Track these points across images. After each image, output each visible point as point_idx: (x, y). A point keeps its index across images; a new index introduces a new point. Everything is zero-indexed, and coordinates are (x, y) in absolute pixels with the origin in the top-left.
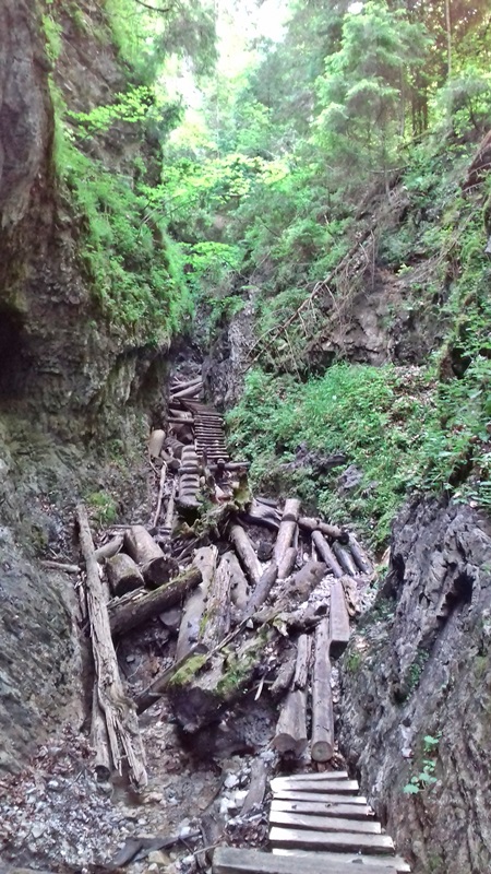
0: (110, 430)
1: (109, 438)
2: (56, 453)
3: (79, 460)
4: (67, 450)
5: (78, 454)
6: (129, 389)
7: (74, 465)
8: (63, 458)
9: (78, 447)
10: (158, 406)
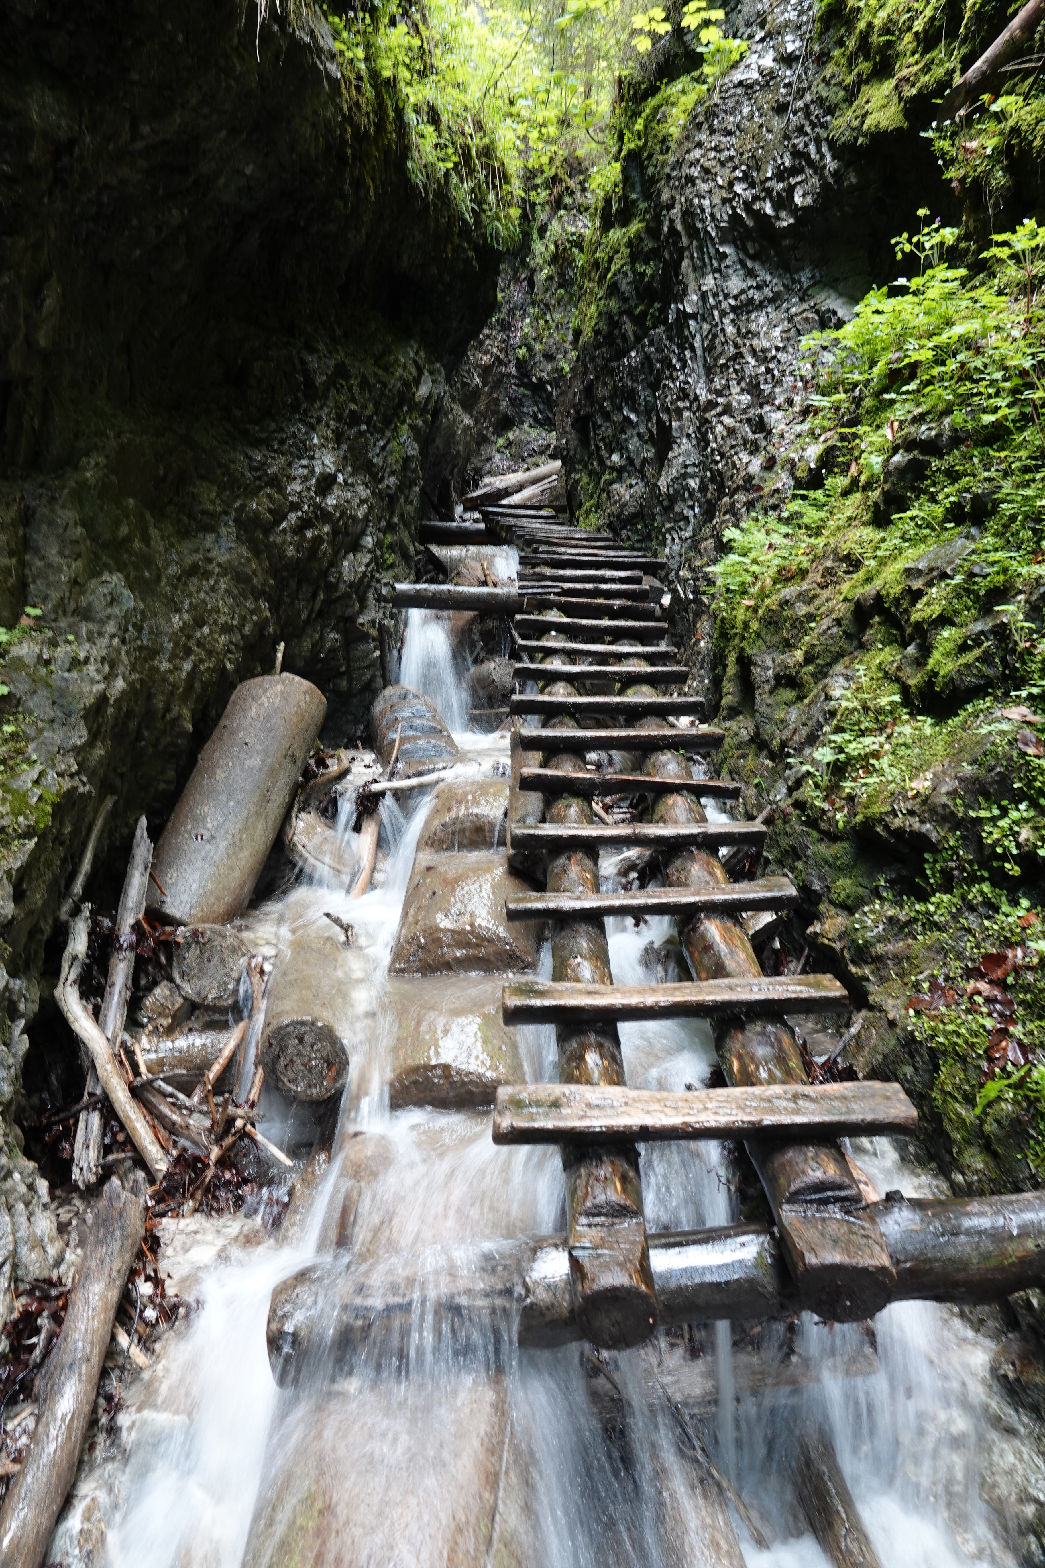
10: (305, 524)
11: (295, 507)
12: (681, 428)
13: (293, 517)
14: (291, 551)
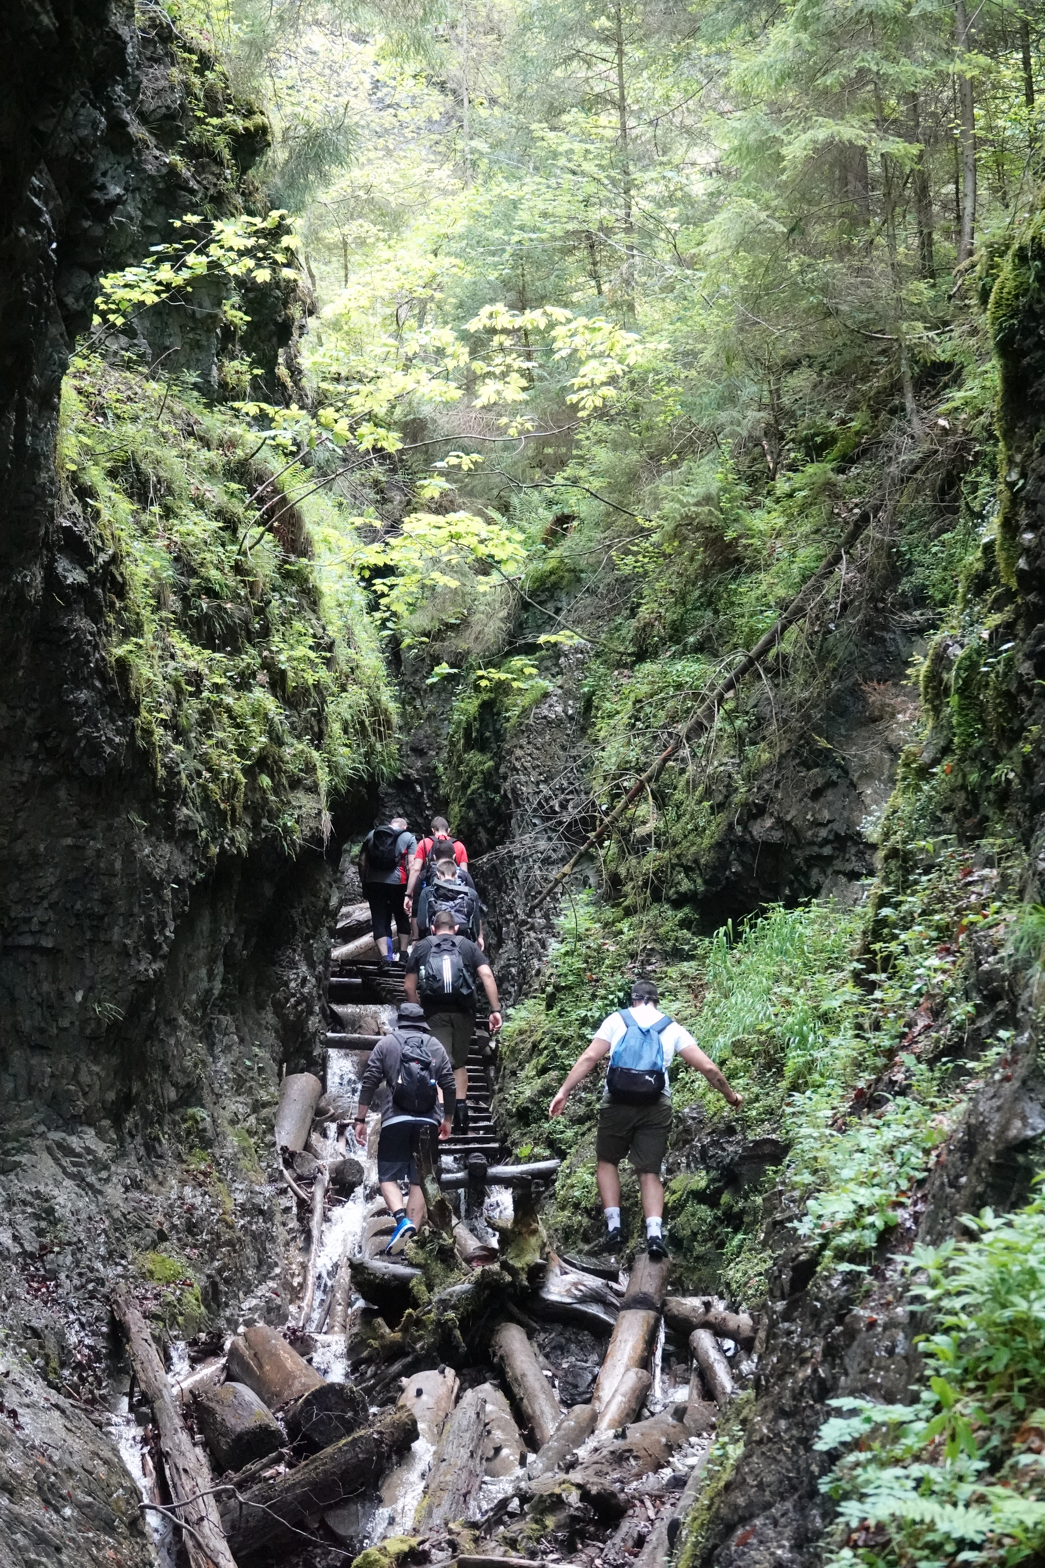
0: (175, 1085)
1: (173, 1107)
2: (49, 1149)
3: (106, 1167)
4: (74, 1142)
5: (101, 1149)
6: (219, 969)
7: (92, 1179)
8: (66, 1162)
9: (101, 1134)
10: (298, 1003)
11: (294, 995)
12: (508, 933)
13: (292, 1000)
14: (292, 1017)
